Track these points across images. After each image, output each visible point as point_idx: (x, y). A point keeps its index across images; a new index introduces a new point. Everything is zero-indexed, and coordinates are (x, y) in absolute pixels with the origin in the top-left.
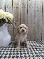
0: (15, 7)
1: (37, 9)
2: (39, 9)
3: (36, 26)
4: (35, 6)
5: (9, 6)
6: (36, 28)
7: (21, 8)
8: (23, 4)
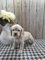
0: (17, 7)
1: (38, 9)
2: (41, 9)
3: (37, 26)
4: (37, 5)
5: (10, 5)
6: (38, 28)
7: (23, 7)
8: (25, 3)
